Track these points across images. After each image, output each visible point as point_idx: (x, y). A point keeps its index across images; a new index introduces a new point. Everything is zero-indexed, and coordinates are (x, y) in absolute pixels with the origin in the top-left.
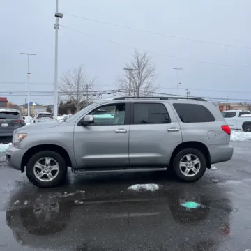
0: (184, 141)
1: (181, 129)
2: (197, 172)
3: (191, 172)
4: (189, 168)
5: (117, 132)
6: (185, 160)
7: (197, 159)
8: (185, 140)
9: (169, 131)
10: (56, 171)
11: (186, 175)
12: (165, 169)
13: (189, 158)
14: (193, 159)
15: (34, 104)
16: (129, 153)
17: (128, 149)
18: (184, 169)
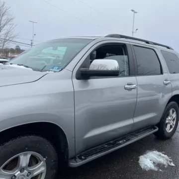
2: (173, 127)
4: (169, 124)
7: (175, 112)
12: (157, 129)
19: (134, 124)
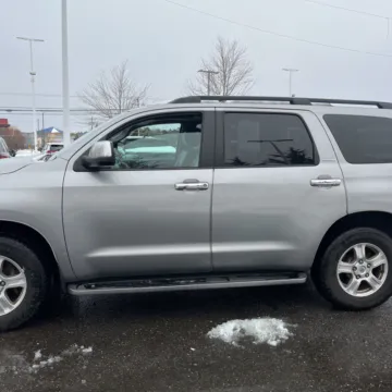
0: (351, 211)
1: (343, 180)
2: (378, 287)
3: (364, 286)
4: (358, 277)
5: (180, 189)
6: (351, 256)
7: (381, 254)
8: (353, 209)
9: (314, 185)
10: (20, 289)
11: (351, 293)
12: (302, 280)
13: (360, 251)
14: (370, 253)
15: (54, 131)
16: (210, 240)
17: (210, 231)
18: (346, 278)
19: (212, 255)
